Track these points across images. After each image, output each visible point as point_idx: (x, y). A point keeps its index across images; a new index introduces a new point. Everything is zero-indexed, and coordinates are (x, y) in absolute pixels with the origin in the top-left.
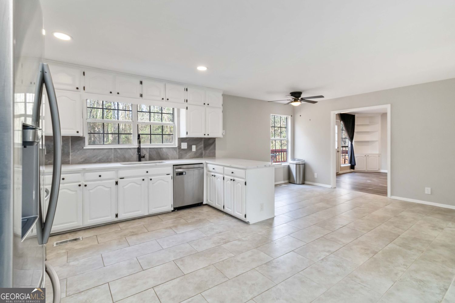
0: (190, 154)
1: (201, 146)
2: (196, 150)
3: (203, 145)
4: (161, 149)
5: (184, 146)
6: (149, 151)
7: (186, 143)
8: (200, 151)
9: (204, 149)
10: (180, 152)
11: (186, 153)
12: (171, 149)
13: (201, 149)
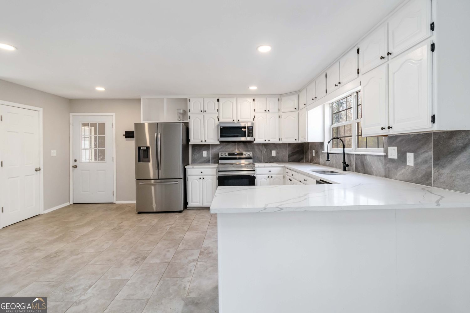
0: (403, 171)
1: (426, 155)
2: (416, 164)
3: (431, 153)
4: (365, 157)
5: (393, 152)
6: (356, 159)
7: (396, 148)
8: (424, 167)
9: (435, 165)
10: (387, 165)
11: (396, 168)
12: (375, 158)
13: (426, 162)
